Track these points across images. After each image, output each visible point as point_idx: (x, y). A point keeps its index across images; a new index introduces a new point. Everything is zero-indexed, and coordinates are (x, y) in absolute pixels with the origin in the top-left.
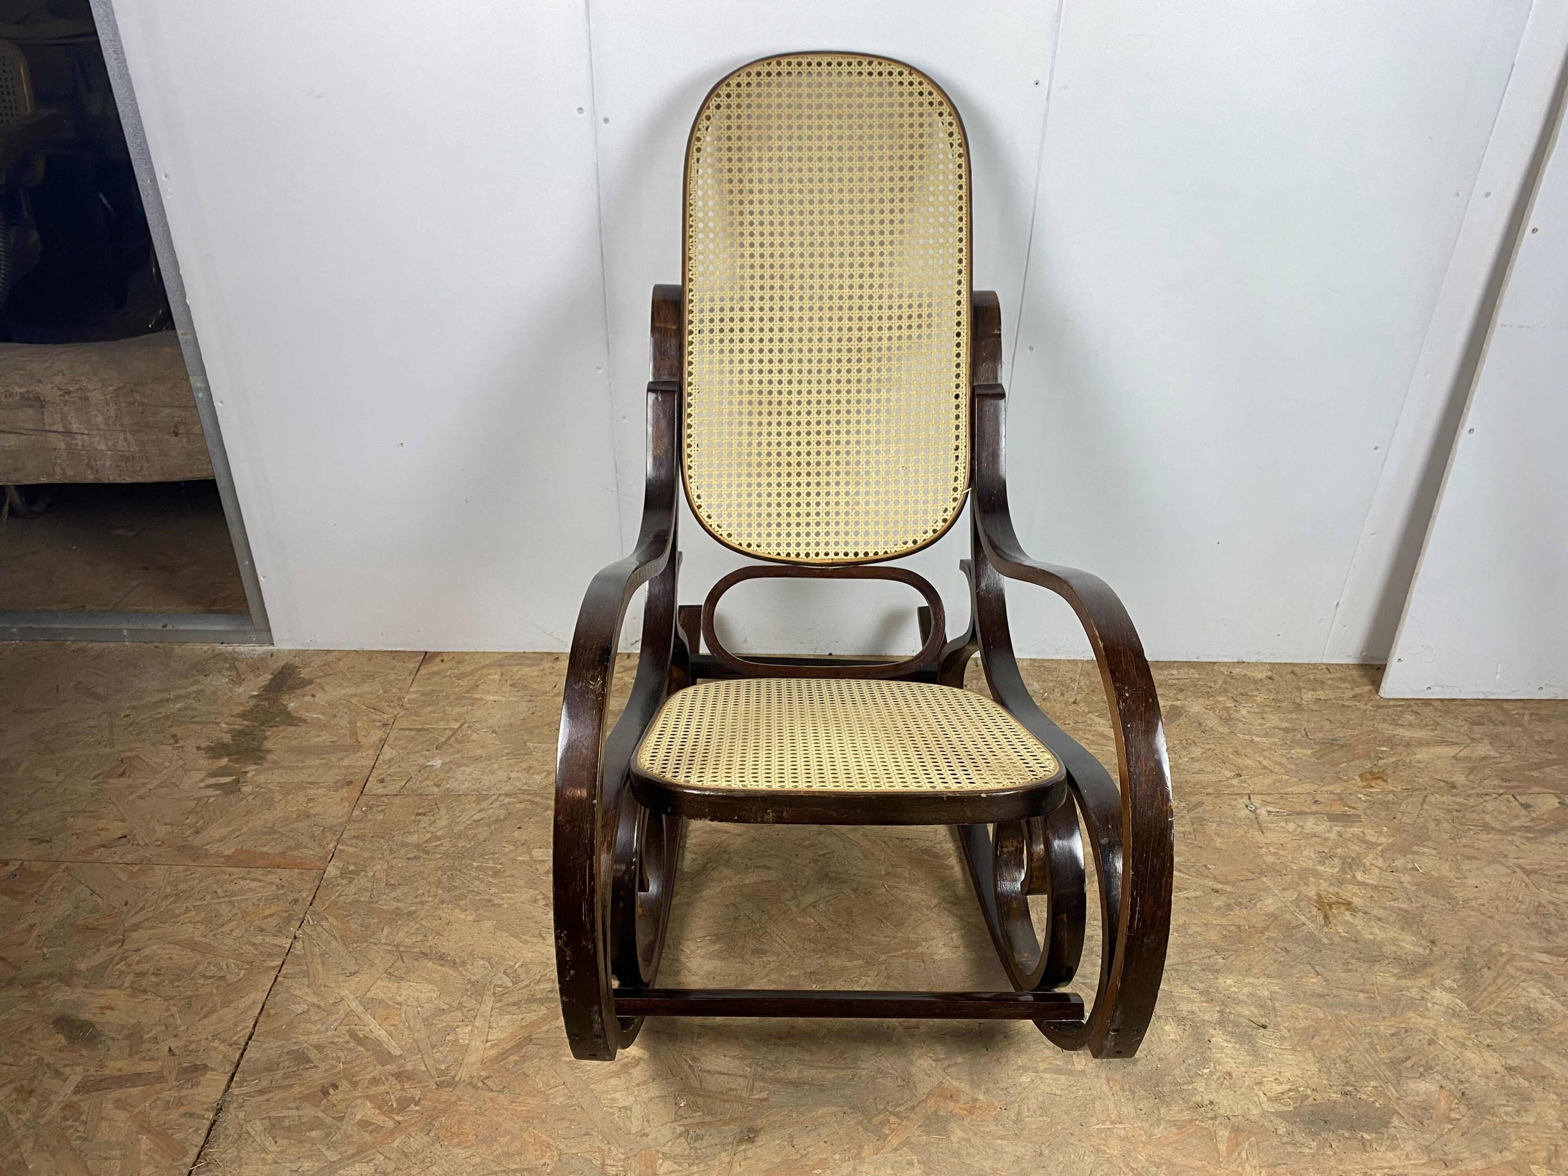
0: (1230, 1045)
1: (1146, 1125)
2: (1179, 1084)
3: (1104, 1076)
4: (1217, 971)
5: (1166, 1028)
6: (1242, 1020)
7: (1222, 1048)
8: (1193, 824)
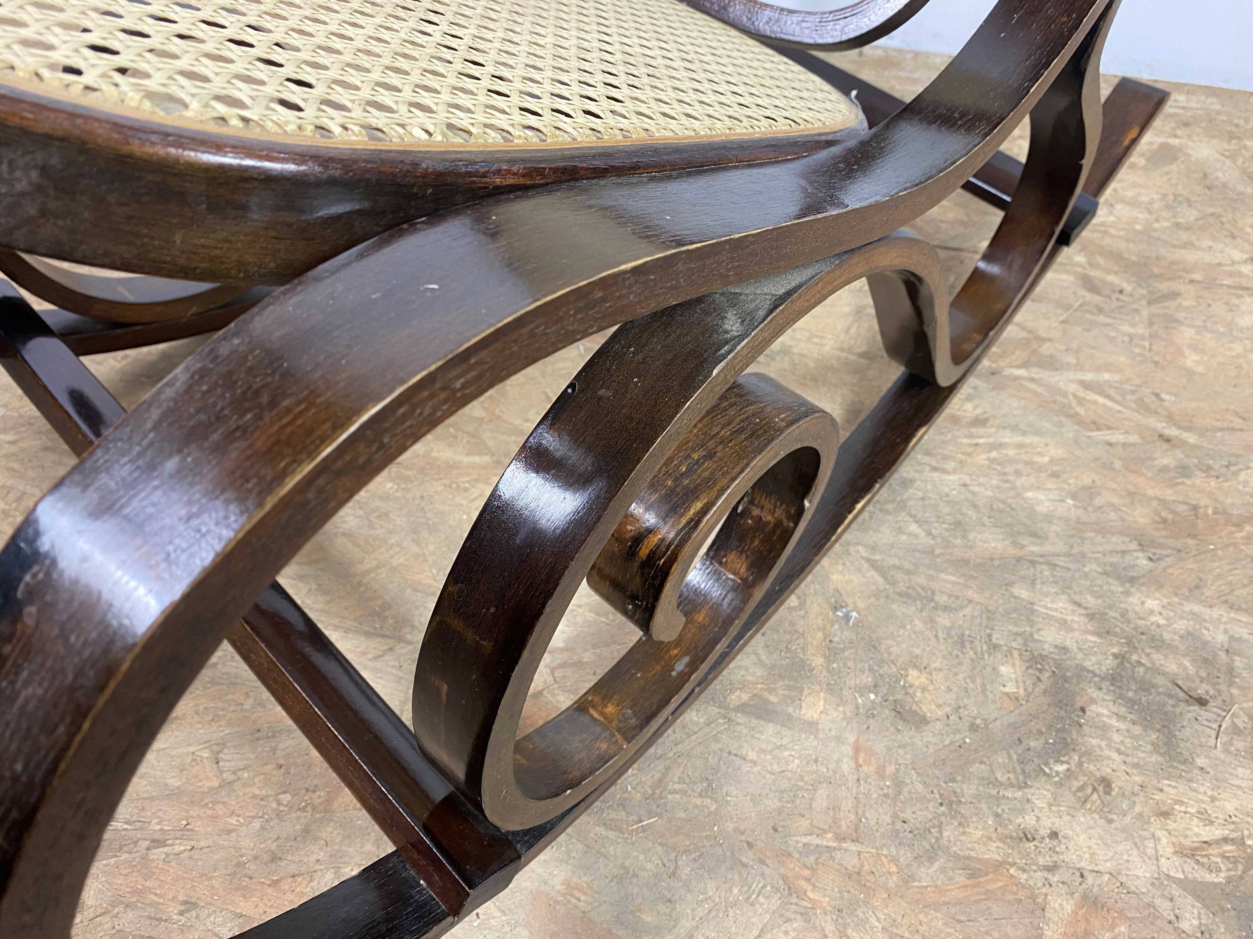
0: (1122, 726)
1: (905, 856)
2: (998, 784)
3: (852, 739)
4: (1132, 580)
5: (1003, 669)
6: (1160, 680)
7: (1104, 728)
8: (1151, 324)
